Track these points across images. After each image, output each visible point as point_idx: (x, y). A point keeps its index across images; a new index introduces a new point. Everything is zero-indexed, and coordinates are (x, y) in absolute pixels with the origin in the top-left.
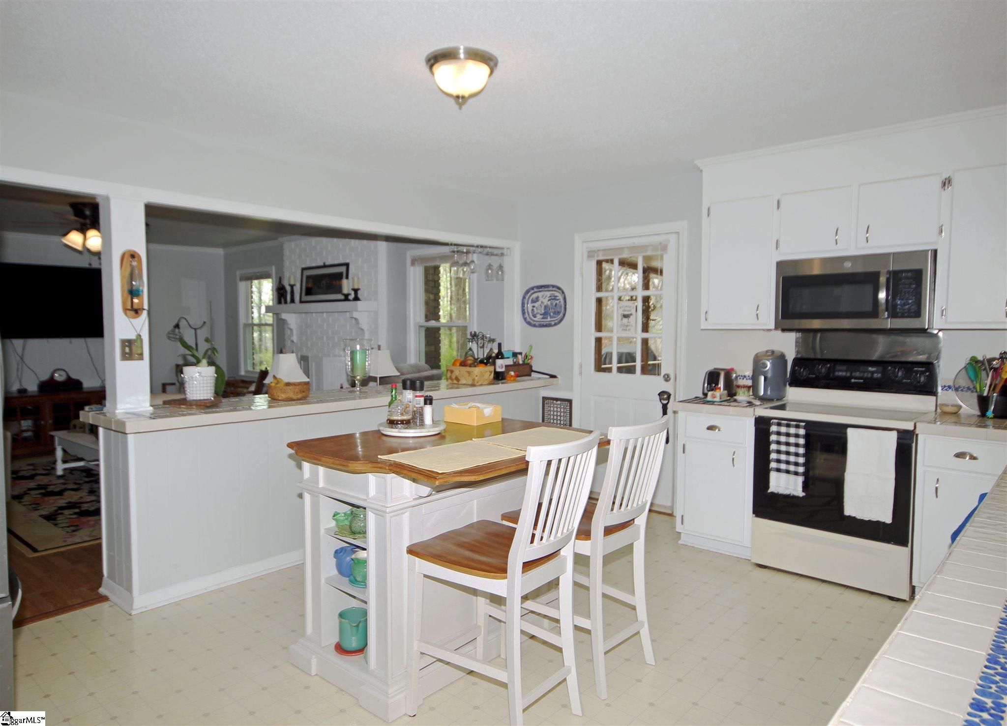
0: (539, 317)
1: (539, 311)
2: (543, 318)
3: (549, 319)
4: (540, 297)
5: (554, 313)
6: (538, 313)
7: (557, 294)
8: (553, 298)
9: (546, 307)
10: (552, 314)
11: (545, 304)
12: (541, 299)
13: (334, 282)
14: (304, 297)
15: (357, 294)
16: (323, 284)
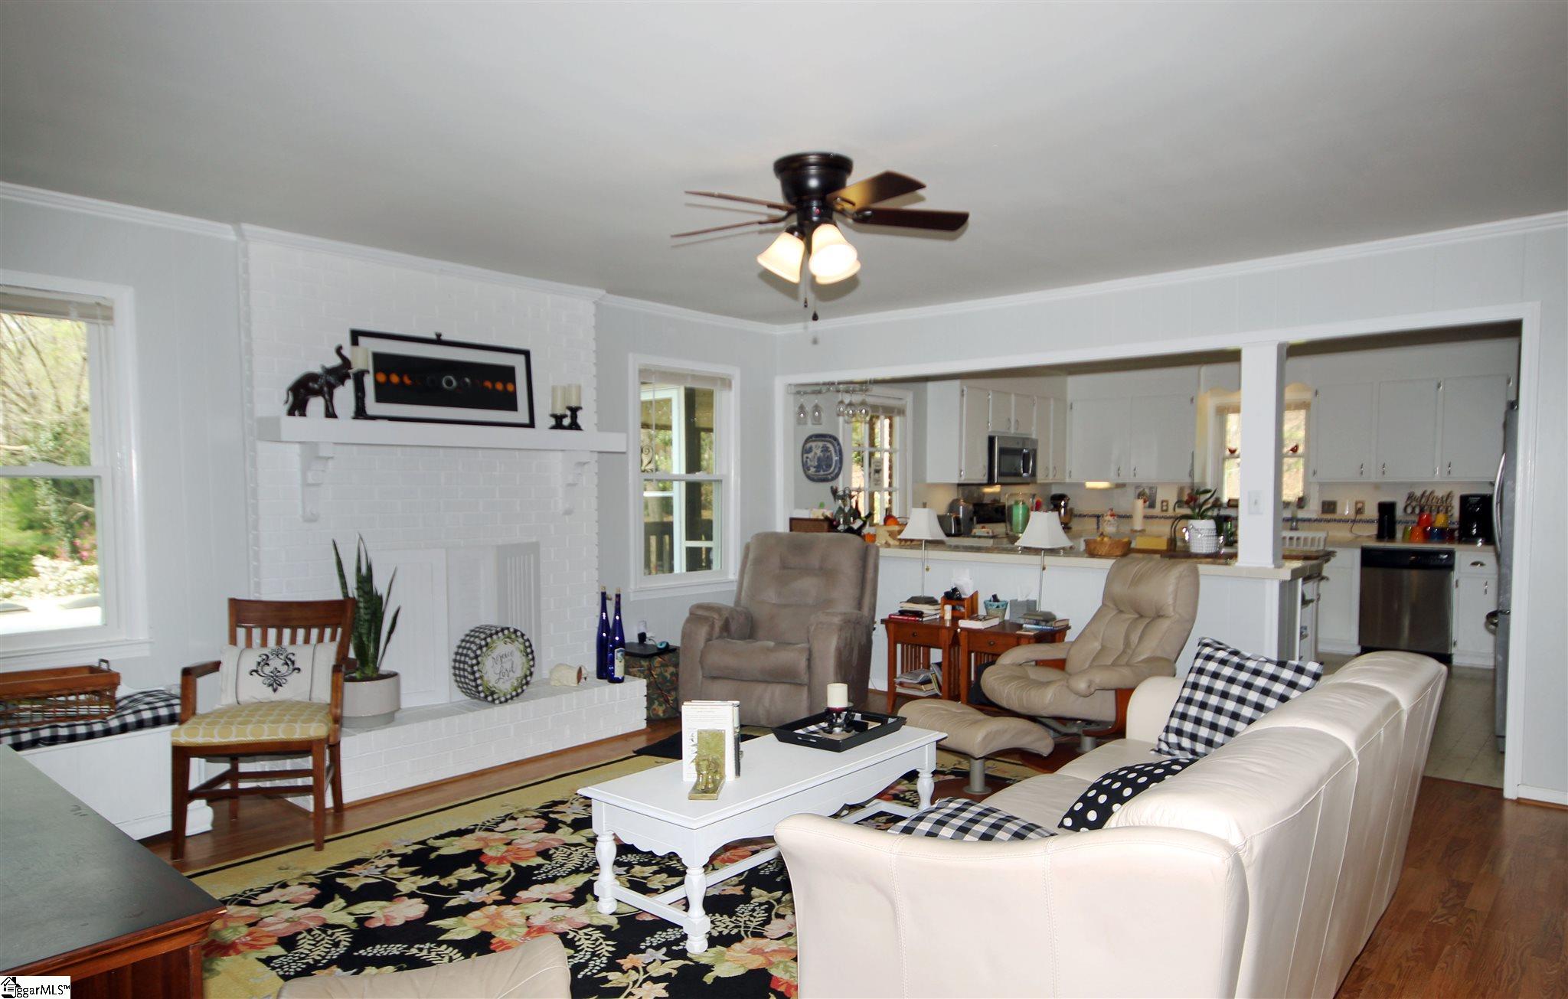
0: (813, 470)
1: (812, 463)
2: (816, 471)
3: (822, 473)
4: (814, 447)
5: (827, 467)
6: (811, 466)
7: (829, 445)
8: (825, 450)
9: (819, 459)
10: (824, 467)
11: (818, 455)
12: (814, 450)
13: (488, 384)
14: (372, 406)
15: (576, 417)
16: (449, 383)
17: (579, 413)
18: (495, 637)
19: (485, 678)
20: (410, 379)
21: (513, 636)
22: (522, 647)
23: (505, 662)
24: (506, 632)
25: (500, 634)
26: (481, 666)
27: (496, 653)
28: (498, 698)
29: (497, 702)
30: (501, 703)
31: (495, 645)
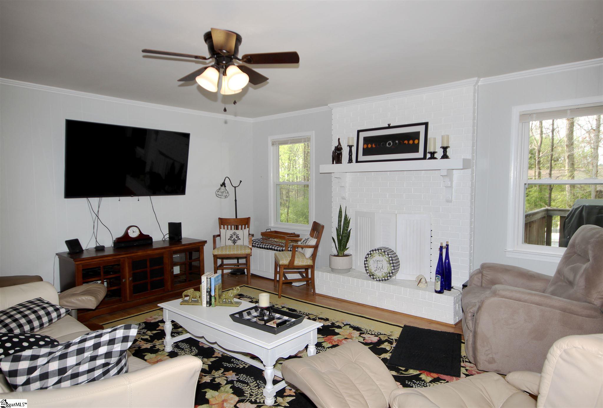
13: (406, 142)
14: (361, 158)
15: (446, 152)
16: (389, 144)
17: (448, 150)
18: (374, 252)
19: (370, 267)
20: (375, 145)
21: (383, 254)
22: (387, 259)
23: (379, 264)
24: (380, 251)
25: (377, 251)
26: (368, 262)
27: (374, 259)
28: (376, 278)
29: (375, 279)
30: (377, 280)
31: (374, 255)
